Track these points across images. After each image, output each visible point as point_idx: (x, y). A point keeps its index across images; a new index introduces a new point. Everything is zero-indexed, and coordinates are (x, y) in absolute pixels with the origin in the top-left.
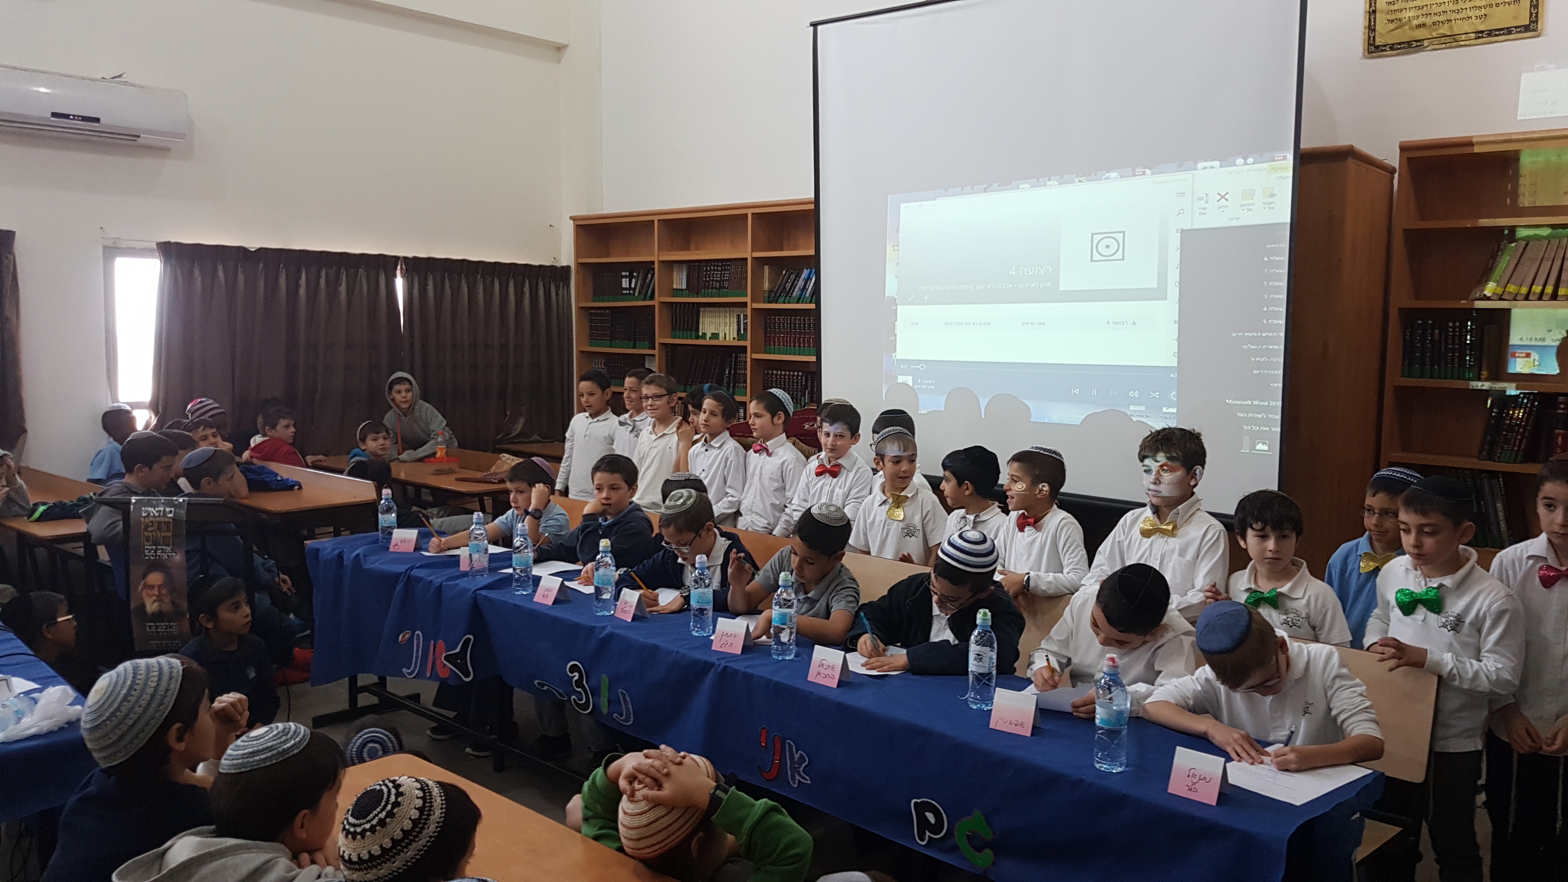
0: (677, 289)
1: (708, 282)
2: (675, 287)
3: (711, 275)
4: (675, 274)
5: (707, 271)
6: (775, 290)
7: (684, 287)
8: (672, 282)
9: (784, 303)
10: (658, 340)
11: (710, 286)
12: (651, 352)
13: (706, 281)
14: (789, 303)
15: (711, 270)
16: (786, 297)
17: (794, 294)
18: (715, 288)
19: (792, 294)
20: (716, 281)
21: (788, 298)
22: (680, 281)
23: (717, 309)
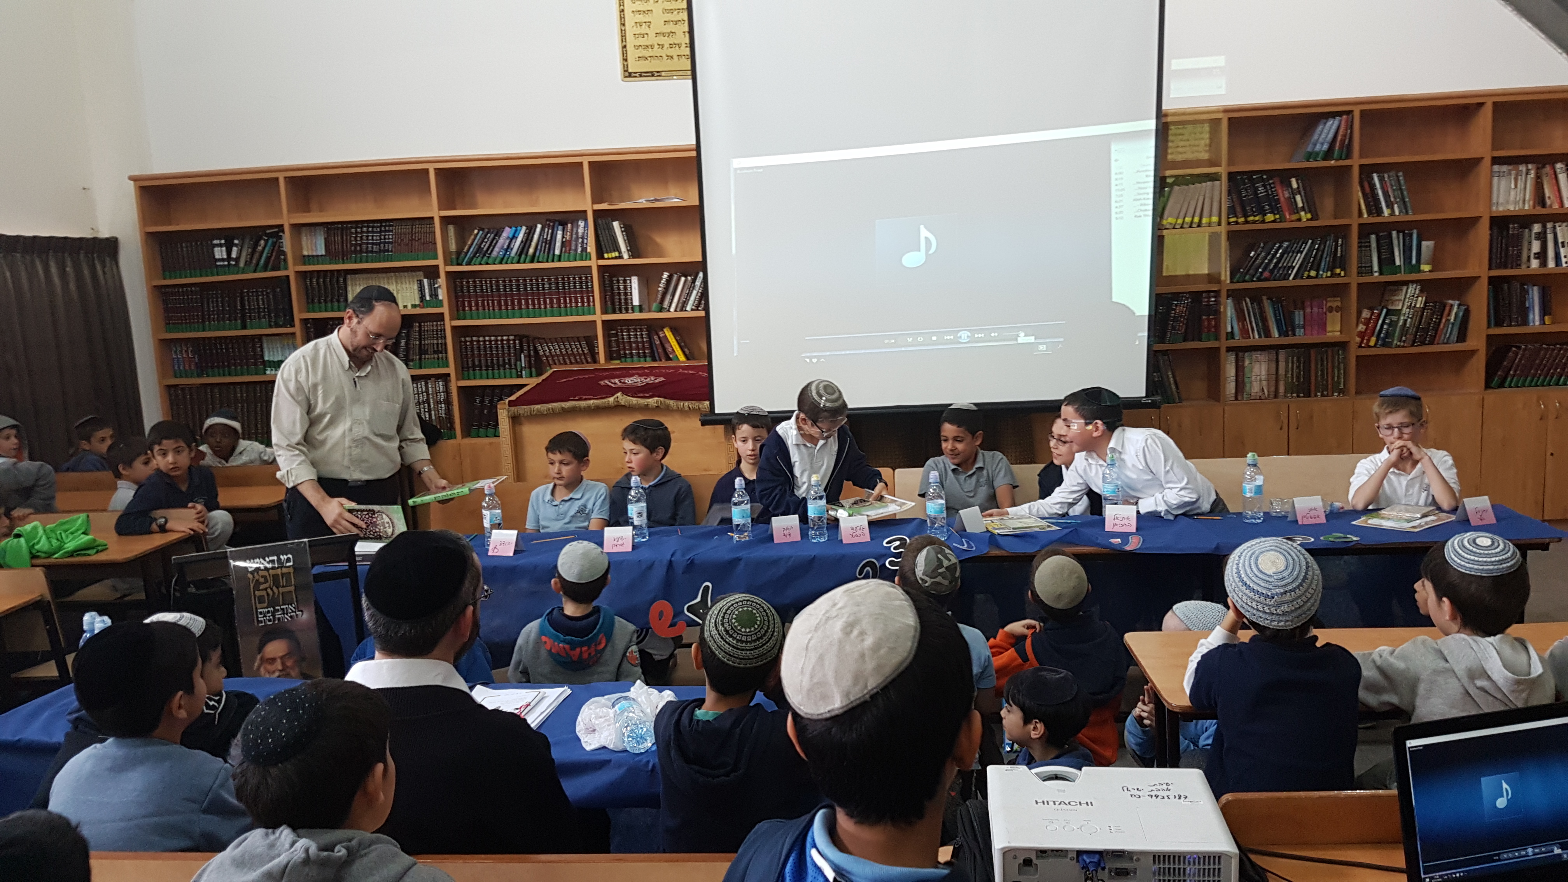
0: (308, 256)
1: (360, 245)
2: (305, 253)
3: (364, 238)
4: (304, 240)
5: (356, 233)
6: (465, 250)
7: (324, 253)
8: (301, 249)
9: (481, 264)
10: (298, 316)
11: (364, 250)
12: (289, 330)
13: (356, 245)
14: (487, 264)
15: (362, 232)
16: (483, 258)
17: (495, 253)
18: (372, 252)
19: (490, 254)
20: (373, 244)
21: (485, 258)
22: (316, 245)
23: (373, 275)
